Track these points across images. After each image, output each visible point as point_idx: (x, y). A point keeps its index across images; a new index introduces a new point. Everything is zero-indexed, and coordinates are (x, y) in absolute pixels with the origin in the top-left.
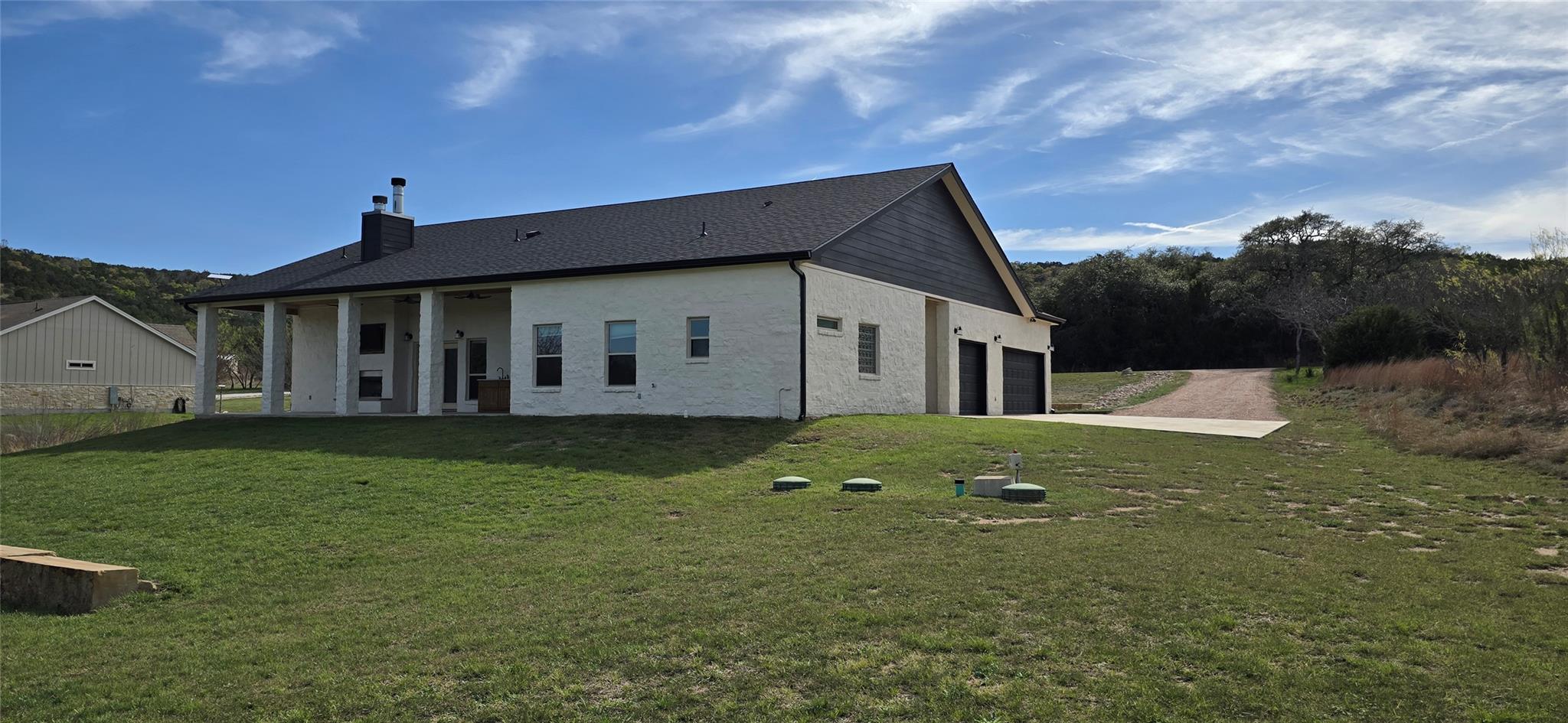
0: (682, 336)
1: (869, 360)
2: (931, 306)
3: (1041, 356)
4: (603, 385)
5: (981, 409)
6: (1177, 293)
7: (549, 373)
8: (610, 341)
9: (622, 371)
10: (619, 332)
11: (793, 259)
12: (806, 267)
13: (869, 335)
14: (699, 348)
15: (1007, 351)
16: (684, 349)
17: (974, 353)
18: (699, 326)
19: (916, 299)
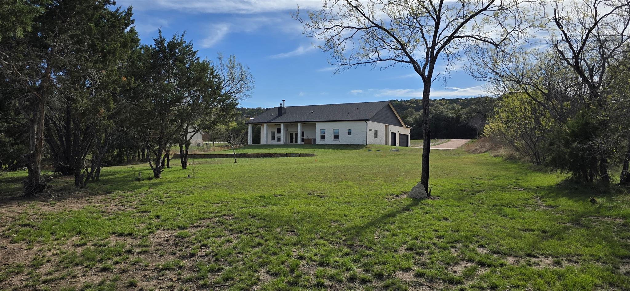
0: (347, 131)
1: (376, 136)
2: (386, 126)
3: (408, 135)
4: (333, 139)
5: (395, 145)
6: (453, 118)
7: (323, 137)
8: (334, 133)
9: (336, 137)
10: (335, 131)
11: (366, 120)
12: (367, 121)
13: (376, 131)
14: (350, 134)
15: (400, 134)
16: (347, 134)
17: (394, 135)
18: (350, 130)
19: (383, 125)
